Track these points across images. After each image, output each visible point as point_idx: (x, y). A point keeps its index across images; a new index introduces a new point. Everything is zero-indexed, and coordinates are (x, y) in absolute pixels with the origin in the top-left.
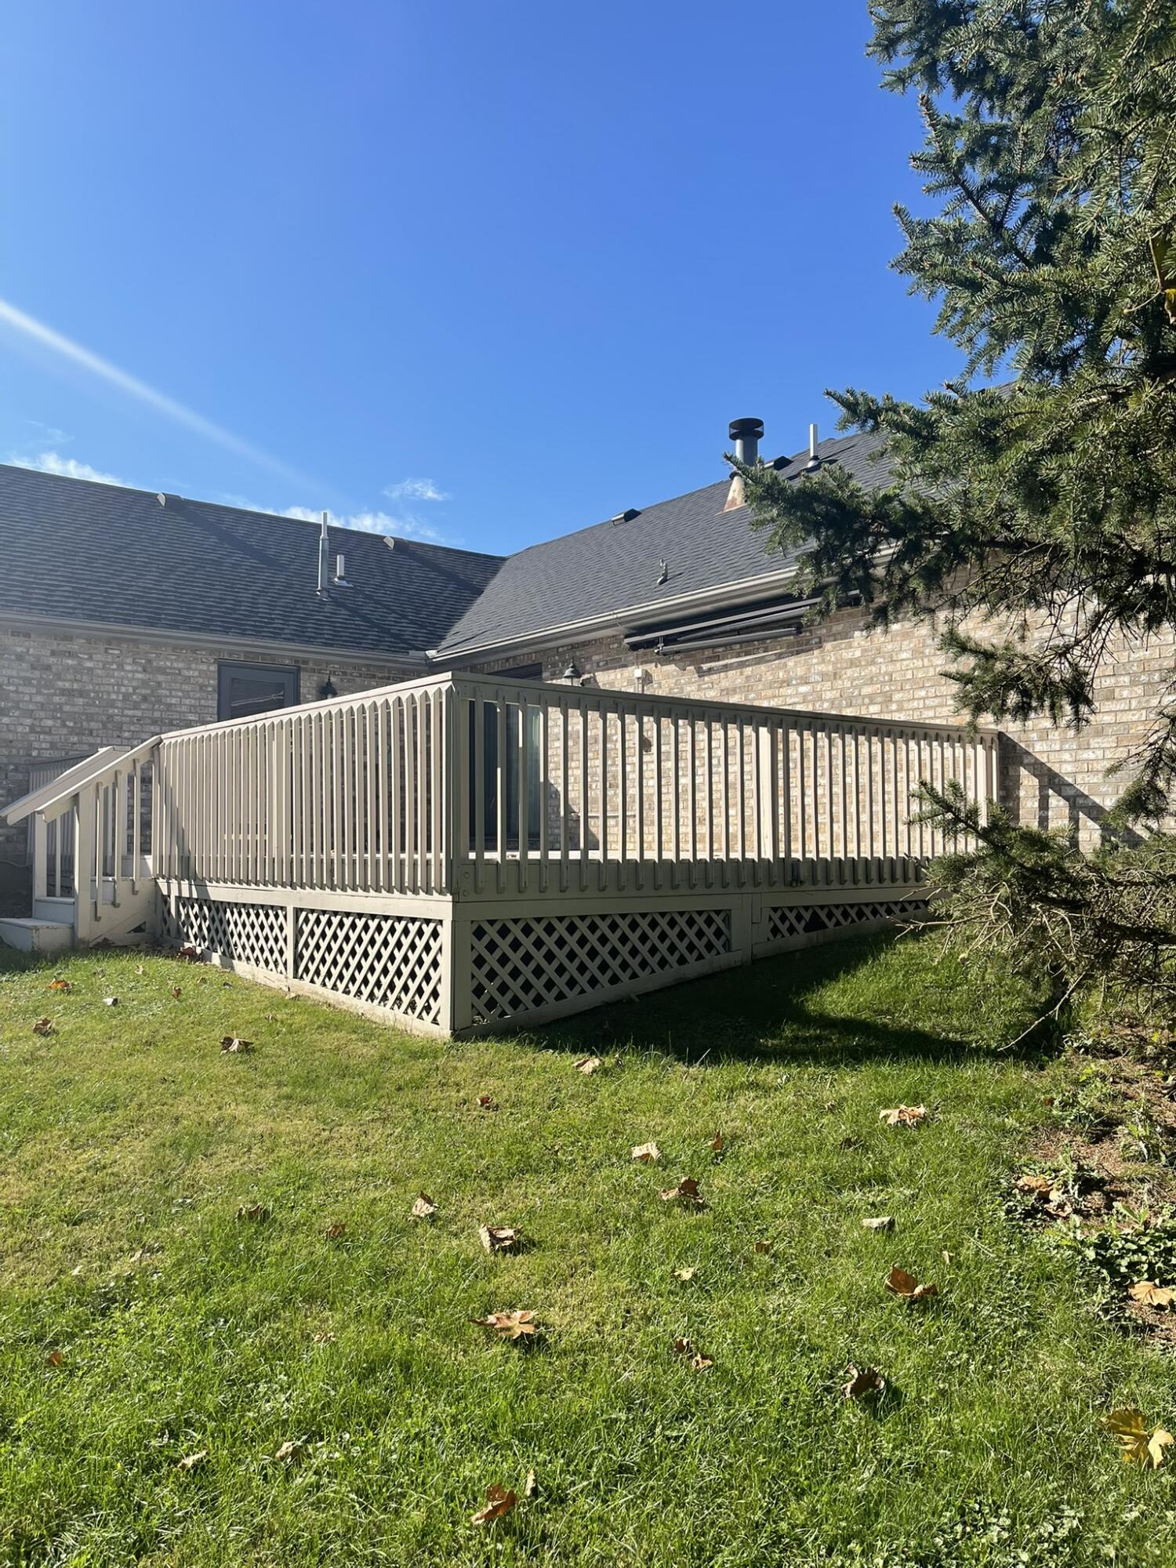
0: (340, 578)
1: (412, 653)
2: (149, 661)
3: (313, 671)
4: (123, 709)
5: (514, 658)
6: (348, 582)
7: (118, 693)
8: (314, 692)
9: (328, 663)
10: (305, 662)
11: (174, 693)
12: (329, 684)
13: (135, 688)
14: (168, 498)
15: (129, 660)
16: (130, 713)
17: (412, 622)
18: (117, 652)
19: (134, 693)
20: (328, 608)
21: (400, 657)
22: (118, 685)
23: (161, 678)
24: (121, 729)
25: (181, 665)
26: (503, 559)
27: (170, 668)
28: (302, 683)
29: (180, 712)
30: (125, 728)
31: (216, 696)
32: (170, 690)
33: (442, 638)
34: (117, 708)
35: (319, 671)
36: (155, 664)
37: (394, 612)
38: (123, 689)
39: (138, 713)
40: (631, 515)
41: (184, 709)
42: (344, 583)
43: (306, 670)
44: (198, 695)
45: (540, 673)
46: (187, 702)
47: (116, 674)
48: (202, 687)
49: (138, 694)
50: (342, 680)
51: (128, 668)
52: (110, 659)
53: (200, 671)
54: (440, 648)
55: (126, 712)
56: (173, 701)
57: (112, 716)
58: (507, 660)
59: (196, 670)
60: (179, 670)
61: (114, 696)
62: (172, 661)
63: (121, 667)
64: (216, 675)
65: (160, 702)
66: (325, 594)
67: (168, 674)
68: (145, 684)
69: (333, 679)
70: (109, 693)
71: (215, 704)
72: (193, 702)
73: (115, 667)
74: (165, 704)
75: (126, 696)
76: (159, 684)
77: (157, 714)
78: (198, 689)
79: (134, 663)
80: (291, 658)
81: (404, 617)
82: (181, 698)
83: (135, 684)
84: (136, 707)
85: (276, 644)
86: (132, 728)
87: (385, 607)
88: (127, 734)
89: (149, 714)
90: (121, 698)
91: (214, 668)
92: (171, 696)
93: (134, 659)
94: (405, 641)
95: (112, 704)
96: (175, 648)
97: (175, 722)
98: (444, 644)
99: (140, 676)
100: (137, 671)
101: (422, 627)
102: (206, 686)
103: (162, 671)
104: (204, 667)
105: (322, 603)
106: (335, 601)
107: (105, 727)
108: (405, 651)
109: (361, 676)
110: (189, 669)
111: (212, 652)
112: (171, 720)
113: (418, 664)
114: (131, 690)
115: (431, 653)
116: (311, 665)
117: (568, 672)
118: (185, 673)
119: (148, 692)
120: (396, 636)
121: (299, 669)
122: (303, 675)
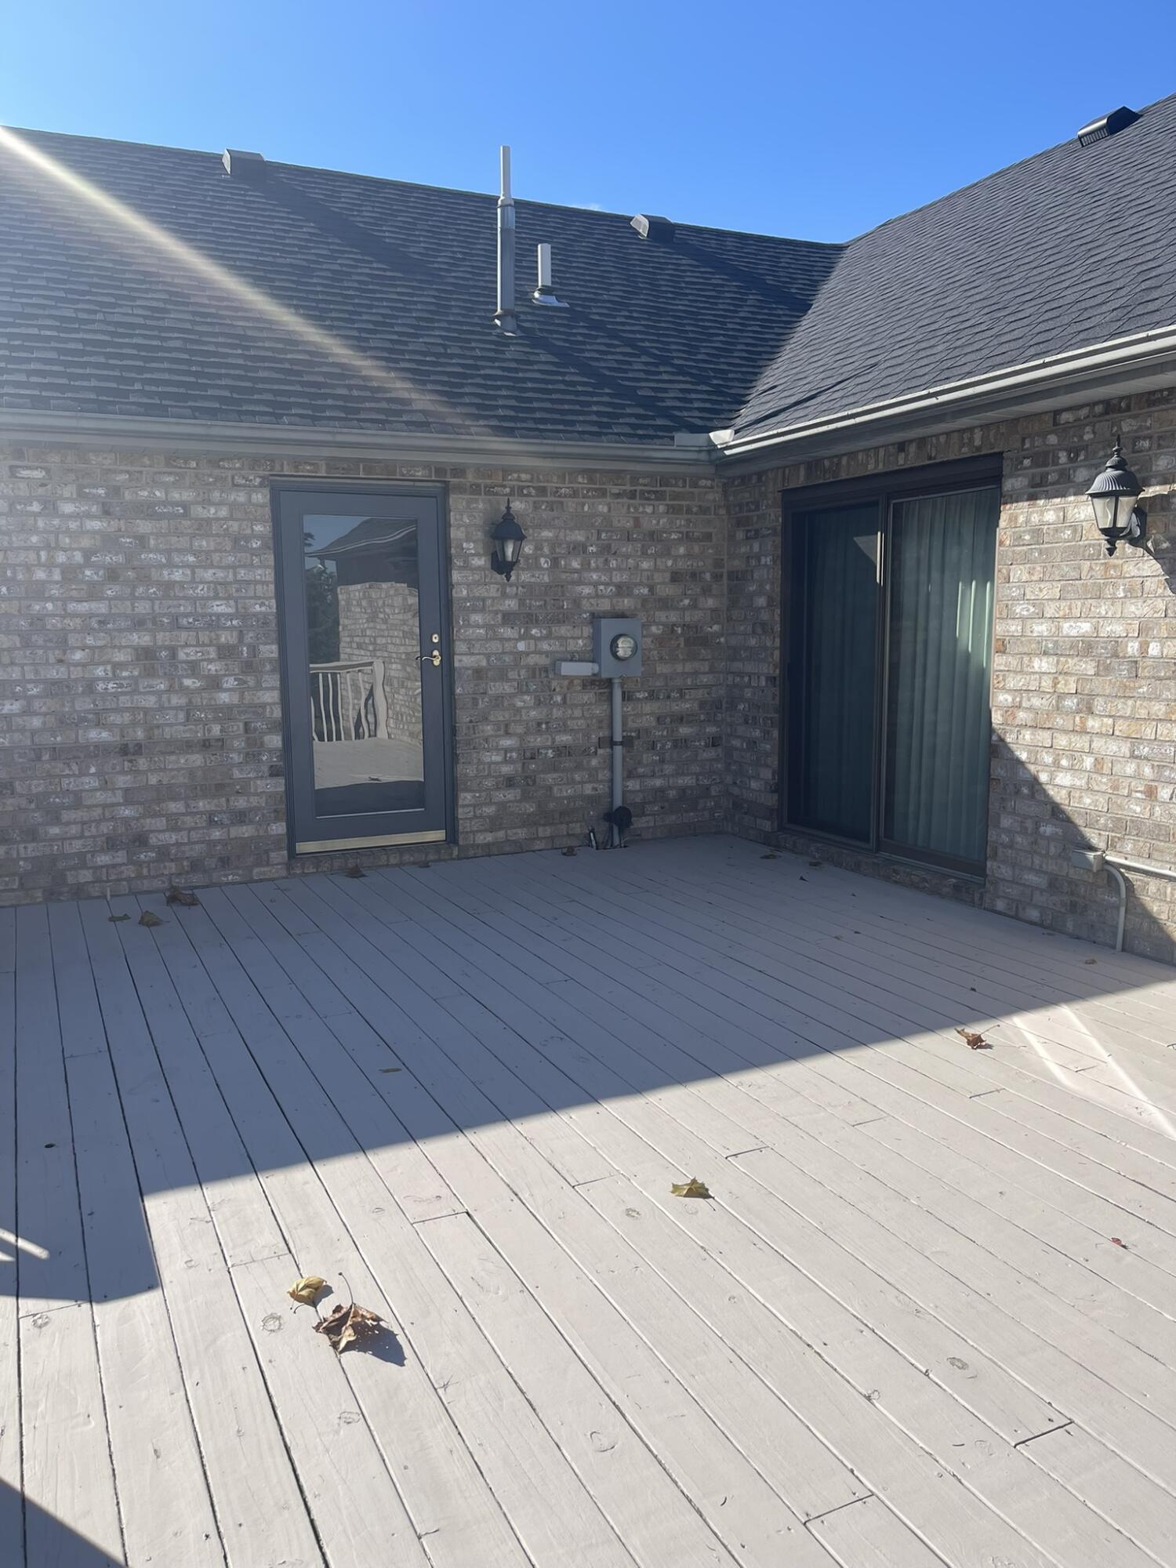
0: (545, 291)
1: (683, 438)
2: (116, 491)
3: (475, 489)
4: (65, 601)
5: (922, 442)
6: (559, 298)
7: (50, 565)
8: (480, 535)
9: (506, 471)
10: (459, 471)
11: (176, 559)
12: (508, 517)
13: (88, 554)
14: (236, 157)
15: (69, 491)
16: (84, 607)
17: (681, 371)
18: (38, 474)
19: (87, 563)
20: (512, 352)
21: (659, 451)
22: (48, 547)
23: (144, 526)
24: (63, 644)
25: (187, 495)
26: (840, 248)
27: (165, 503)
28: (453, 517)
29: (194, 600)
30: (72, 640)
31: (270, 559)
32: (168, 552)
33: (741, 401)
34: (51, 599)
35: (489, 491)
36: (128, 496)
37: (645, 351)
38: (61, 558)
39: (101, 608)
40: (1121, 120)
41: (201, 590)
42: (552, 301)
43: (461, 489)
44: (231, 559)
45: (997, 478)
46: (208, 575)
47: (41, 524)
48: (238, 542)
49: (95, 567)
50: (536, 506)
51: (68, 508)
52: (23, 490)
53: (233, 506)
54: (740, 422)
55: (72, 607)
56: (177, 576)
57: (41, 618)
58: (902, 447)
59: (221, 503)
60: (185, 506)
61: (41, 575)
62: (166, 487)
63: (50, 507)
64: (268, 510)
65: (145, 579)
66: (511, 323)
67: (161, 517)
68: (109, 541)
69: (518, 505)
70: (28, 568)
71: (269, 574)
72: (221, 574)
73: (36, 507)
74: (159, 584)
75: (70, 573)
76: (142, 540)
77: (142, 608)
78: (228, 545)
79: (81, 496)
80: (427, 465)
81: (665, 361)
82: (192, 568)
83: (86, 542)
84: (93, 593)
85: (384, 438)
86: (90, 641)
87: (630, 343)
88: (78, 656)
89: (125, 607)
90: (57, 576)
91: (261, 497)
92: (171, 565)
93: (80, 488)
94: (665, 413)
95: (38, 592)
96: (171, 458)
97: (184, 622)
98: (747, 414)
99: (96, 525)
100: (89, 516)
101: (702, 380)
102: (247, 539)
103: (147, 510)
104: (241, 497)
105: (503, 342)
106: (532, 339)
107: (27, 644)
108: (665, 433)
109: (575, 494)
110: (207, 502)
111: (255, 462)
112: (175, 619)
113: (695, 463)
114: (78, 557)
115: (722, 437)
116: (471, 478)
117: (1100, 483)
118: (199, 511)
119: (120, 559)
120: (649, 403)
121: (446, 490)
122: (456, 501)
